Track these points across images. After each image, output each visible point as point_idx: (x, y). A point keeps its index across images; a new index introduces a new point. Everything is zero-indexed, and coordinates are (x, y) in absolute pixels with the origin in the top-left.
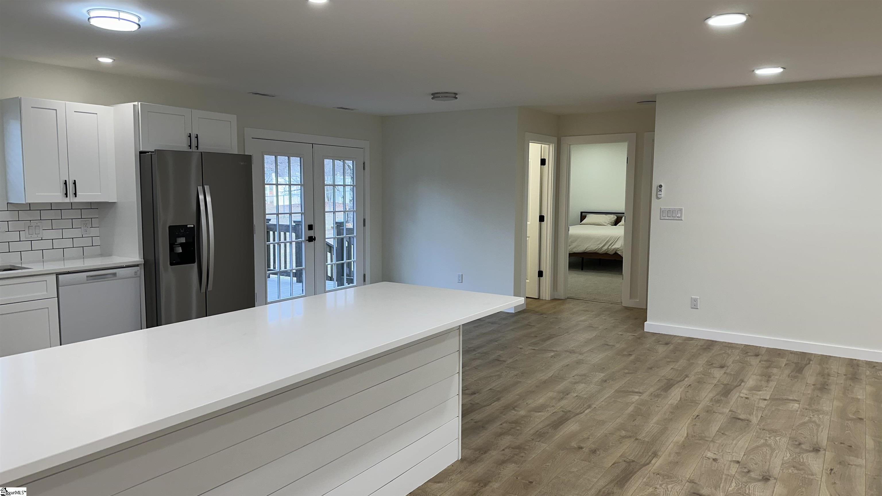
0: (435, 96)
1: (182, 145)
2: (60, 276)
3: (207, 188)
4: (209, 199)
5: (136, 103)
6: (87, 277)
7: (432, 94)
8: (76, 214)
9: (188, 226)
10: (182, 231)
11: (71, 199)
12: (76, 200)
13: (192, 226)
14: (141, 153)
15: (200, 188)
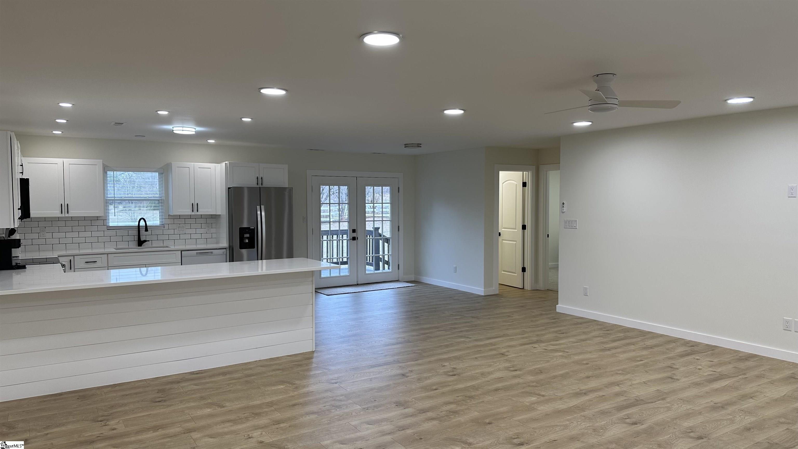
0: (406, 146)
1: (253, 184)
2: (182, 252)
3: (262, 207)
4: (263, 214)
5: (227, 162)
6: (197, 253)
7: (405, 145)
8: (203, 221)
9: (251, 228)
10: (247, 230)
11: (195, 213)
12: (198, 213)
13: (253, 228)
14: (229, 188)
15: (258, 207)
